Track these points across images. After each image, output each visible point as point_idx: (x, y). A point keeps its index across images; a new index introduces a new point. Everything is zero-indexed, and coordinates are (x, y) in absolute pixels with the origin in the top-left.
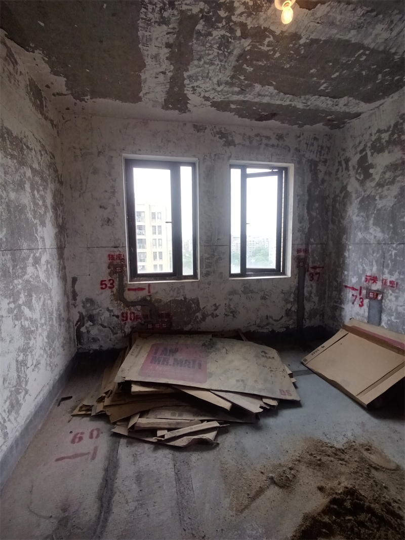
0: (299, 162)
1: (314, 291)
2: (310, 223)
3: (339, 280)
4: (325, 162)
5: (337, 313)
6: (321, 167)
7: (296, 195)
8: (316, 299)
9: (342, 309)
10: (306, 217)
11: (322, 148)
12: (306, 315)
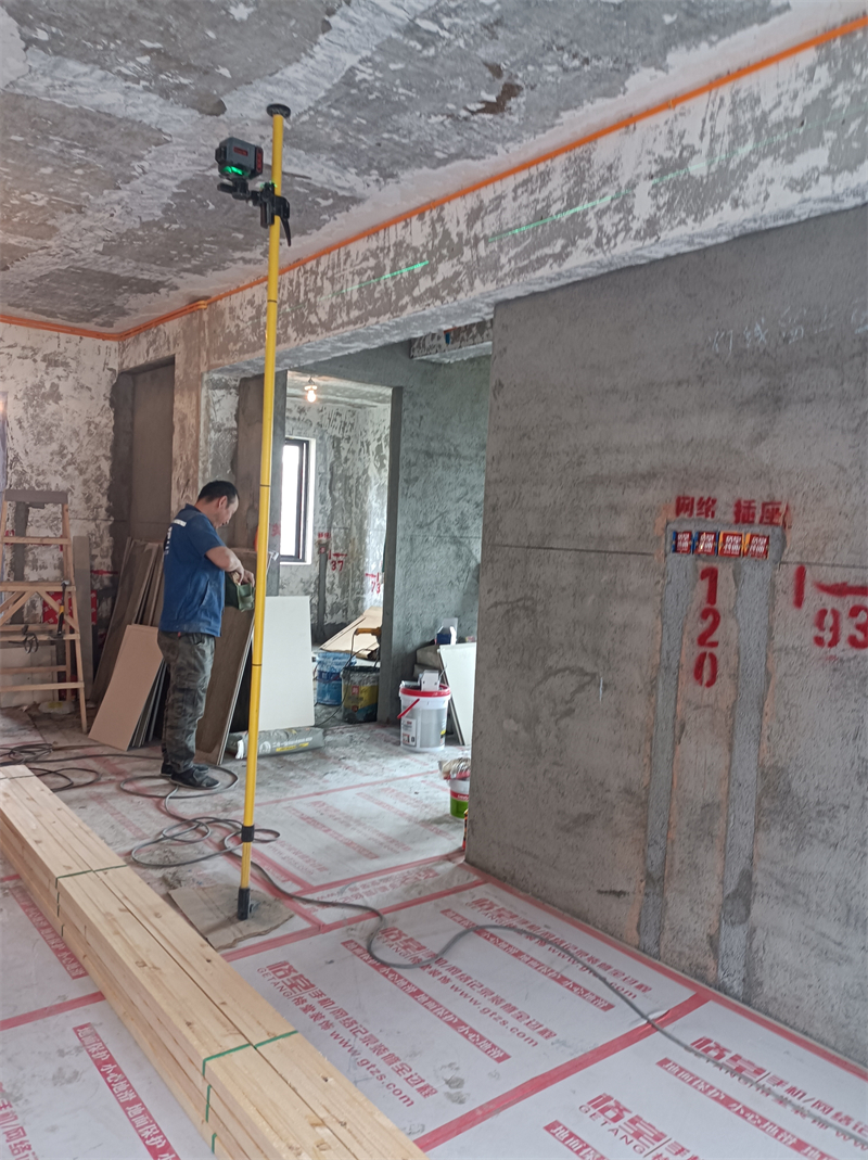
0: (321, 438)
1: (337, 581)
2: (333, 504)
3: (361, 569)
4: (349, 439)
5: (360, 606)
6: (344, 444)
7: (318, 473)
8: (338, 591)
9: (363, 599)
10: (328, 497)
11: (345, 424)
12: (328, 610)
